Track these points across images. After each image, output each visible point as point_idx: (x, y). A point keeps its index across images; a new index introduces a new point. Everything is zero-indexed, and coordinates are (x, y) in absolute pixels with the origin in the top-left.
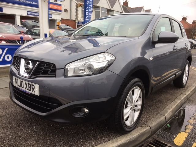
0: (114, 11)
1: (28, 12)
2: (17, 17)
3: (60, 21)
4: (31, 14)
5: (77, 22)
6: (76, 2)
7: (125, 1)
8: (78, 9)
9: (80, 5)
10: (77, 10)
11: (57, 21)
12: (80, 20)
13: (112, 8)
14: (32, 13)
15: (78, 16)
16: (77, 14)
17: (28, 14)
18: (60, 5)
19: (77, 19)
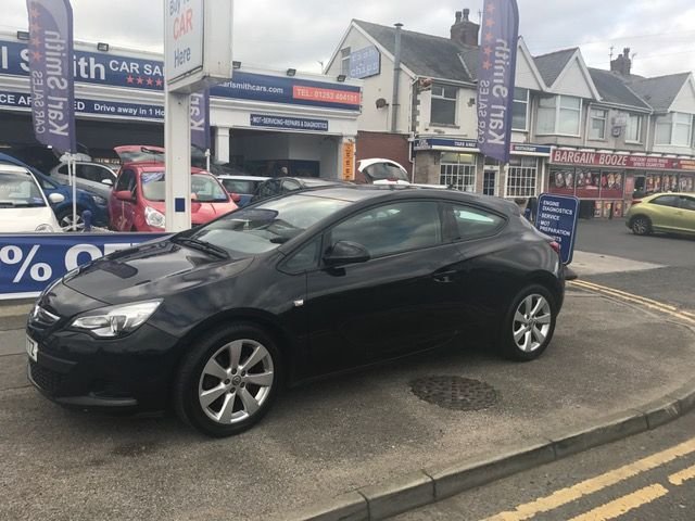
0: (557, 95)
1: (252, 116)
2: (220, 132)
3: (354, 140)
4: (262, 124)
5: (412, 139)
6: (413, 75)
7: (620, 56)
8: (419, 97)
9: (426, 84)
10: (416, 102)
11: (345, 140)
12: (425, 133)
13: (549, 85)
14: (266, 121)
15: (418, 119)
16: (415, 113)
17: (252, 123)
18: (357, 90)
19: (414, 129)
